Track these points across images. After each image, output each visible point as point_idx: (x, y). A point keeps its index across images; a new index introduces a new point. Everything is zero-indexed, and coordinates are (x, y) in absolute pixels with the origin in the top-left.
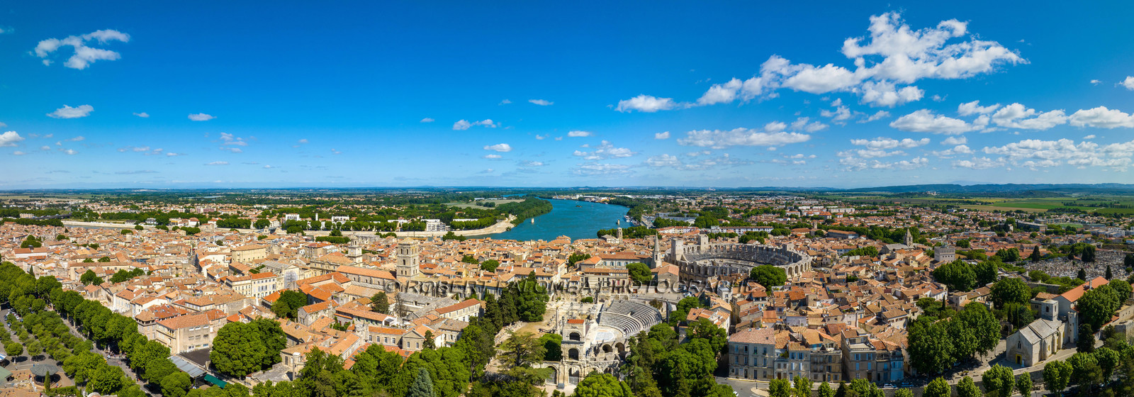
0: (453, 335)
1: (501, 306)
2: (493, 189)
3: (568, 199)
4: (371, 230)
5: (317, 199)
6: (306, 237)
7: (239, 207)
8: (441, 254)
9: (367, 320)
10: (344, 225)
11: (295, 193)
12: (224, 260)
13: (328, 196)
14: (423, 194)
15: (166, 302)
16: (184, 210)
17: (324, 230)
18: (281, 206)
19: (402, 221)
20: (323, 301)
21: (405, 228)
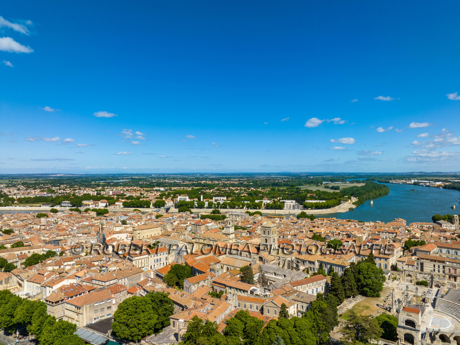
0: (304, 306)
1: (344, 282)
2: (338, 174)
3: (404, 183)
4: (242, 208)
5: (203, 182)
6: (192, 215)
7: (142, 189)
8: (296, 231)
9: (237, 289)
10: (223, 204)
11: (186, 177)
12: (127, 238)
13: (212, 180)
14: (282, 178)
15: (74, 281)
16: (96, 193)
17: (207, 208)
18: (175, 188)
19: (266, 201)
20: (204, 273)
21: (268, 207)
